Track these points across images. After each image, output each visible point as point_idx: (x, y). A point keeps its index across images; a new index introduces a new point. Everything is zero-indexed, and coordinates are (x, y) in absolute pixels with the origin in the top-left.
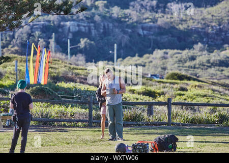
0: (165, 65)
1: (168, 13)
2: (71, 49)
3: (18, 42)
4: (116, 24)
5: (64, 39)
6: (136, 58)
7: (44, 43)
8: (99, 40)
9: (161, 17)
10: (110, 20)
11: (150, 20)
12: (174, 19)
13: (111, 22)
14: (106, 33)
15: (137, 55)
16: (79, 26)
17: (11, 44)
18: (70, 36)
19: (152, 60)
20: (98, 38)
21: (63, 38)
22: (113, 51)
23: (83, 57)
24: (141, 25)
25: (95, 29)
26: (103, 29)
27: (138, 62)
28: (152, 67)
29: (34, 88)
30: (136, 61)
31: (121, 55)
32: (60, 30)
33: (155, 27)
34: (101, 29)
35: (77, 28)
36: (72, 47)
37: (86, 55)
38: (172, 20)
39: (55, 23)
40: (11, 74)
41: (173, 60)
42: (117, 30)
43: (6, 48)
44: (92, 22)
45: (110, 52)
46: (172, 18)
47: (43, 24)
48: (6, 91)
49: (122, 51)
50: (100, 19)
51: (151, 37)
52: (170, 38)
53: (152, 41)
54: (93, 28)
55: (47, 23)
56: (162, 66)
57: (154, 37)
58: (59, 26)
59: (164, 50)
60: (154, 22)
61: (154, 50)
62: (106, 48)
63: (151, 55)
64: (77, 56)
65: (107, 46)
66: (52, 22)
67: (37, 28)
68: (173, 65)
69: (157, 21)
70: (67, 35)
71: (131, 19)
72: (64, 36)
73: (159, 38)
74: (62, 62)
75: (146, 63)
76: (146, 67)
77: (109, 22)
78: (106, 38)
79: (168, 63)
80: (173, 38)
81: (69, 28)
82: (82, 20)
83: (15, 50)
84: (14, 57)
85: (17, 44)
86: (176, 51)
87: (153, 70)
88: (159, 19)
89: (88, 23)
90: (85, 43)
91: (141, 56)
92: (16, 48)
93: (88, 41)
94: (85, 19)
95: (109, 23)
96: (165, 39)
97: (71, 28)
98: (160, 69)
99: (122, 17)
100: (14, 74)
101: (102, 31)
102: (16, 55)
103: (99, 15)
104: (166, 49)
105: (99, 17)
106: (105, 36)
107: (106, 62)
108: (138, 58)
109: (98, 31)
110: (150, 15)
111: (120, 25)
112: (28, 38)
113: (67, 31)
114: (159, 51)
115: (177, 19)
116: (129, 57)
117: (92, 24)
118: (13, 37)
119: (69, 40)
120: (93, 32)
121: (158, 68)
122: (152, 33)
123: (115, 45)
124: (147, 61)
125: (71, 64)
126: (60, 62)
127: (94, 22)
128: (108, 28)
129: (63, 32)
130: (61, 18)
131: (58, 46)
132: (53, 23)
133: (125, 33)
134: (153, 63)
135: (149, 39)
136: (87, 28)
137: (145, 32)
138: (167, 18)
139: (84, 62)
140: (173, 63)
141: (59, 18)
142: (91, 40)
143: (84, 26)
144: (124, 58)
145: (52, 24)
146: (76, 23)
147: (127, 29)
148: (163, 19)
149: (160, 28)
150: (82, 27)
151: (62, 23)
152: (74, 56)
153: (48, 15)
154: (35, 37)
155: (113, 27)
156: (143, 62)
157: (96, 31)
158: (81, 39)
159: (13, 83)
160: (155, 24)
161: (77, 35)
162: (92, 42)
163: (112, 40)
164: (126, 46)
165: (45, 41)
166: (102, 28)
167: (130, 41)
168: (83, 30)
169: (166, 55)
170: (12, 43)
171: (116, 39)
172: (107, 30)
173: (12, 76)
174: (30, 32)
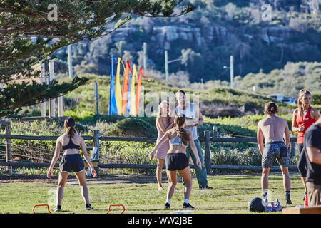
0: (301, 84)
1: (304, 12)
2: (169, 64)
3: (94, 56)
4: (231, 28)
5: (158, 51)
6: (261, 75)
7: (131, 57)
8: (207, 51)
9: (293, 17)
10: (223, 22)
11: (279, 21)
12: (312, 19)
13: (224, 26)
14: (217, 40)
15: (261, 70)
16: (178, 31)
17: (84, 60)
18: (167, 46)
19: (283, 77)
20: (206, 49)
21: (157, 49)
22: (229, 66)
23: (185, 76)
24: (266, 28)
25: (202, 36)
26: (213, 36)
27: (264, 81)
28: (283, 87)
29: (123, 120)
30: (261, 79)
31: (239, 71)
32: (153, 38)
33: (286, 31)
34: (210, 35)
35: (177, 35)
36: (171, 61)
37: (189, 72)
38: (310, 21)
39: (146, 28)
40: (88, 101)
41: (312, 76)
42: (233, 36)
43: (78, 66)
44: (197, 27)
45: (225, 67)
46: (310, 18)
47: (129, 30)
48: (84, 126)
49: (240, 66)
50: (209, 22)
51: (280, 45)
52: (307, 46)
53: (282, 51)
54: (198, 34)
55: (134, 29)
56: (298, 85)
57: (285, 45)
58: (152, 33)
59: (300, 63)
60: (284, 25)
61: (286, 64)
62: (218, 62)
63: (282, 70)
64: (178, 73)
65: (219, 59)
66: (141, 28)
67: (120, 36)
68: (313, 83)
69: (288, 22)
70: (162, 44)
71: (251, 19)
72: (158, 46)
73: (292, 47)
74: (159, 83)
75: (274, 81)
76: (276, 87)
77: (222, 25)
78: (218, 47)
79: (306, 81)
80: (311, 46)
81: (166, 35)
82: (183, 23)
83: (91, 68)
84: (91, 78)
85: (93, 59)
86: (316, 64)
87: (284, 91)
88: (292, 19)
89: (192, 27)
90: (189, 55)
91: (267, 72)
92: (91, 65)
93: (193, 52)
94: (187, 22)
95: (221, 27)
96: (300, 47)
97: (168, 35)
98: (294, 90)
99: (239, 19)
100: (92, 102)
101: (211, 38)
102: (93, 75)
103: (207, 17)
104: (303, 61)
105: (207, 19)
106: (216, 45)
107: (219, 81)
108: (264, 75)
109: (206, 38)
110: (279, 15)
111: (237, 29)
112: (109, 51)
113: (162, 40)
114: (292, 64)
115: (316, 19)
116: (251, 74)
117: (197, 29)
118: (87, 49)
119: (166, 53)
120: (200, 40)
121: (292, 88)
122: (282, 39)
123: (232, 57)
124: (276, 78)
125: (171, 86)
126: (156, 83)
127: (200, 26)
128: (220, 35)
129: (157, 41)
130: (155, 21)
131: (151, 60)
132: (143, 28)
133: (244, 40)
134: (285, 81)
135: (279, 48)
136: (190, 35)
137: (272, 38)
138: (303, 18)
139: (188, 82)
140: (312, 81)
141: (151, 21)
142: (196, 52)
143: (186, 32)
144: (243, 76)
145: (142, 31)
146: (174, 28)
147: (246, 35)
148: (296, 19)
149: (292, 31)
150: (183, 34)
151: (155, 29)
152: (173, 74)
153: (136, 18)
154: (117, 49)
155: (227, 32)
156: (270, 80)
157: (203, 38)
158: (183, 51)
159: (91, 115)
160: (287, 27)
161: (177, 45)
162: (199, 54)
163: (227, 51)
164: (246, 58)
165: (131, 54)
166: (211, 33)
167: (252, 52)
168: (186, 38)
169: (302, 71)
170: (85, 57)
171: (231, 49)
172: (218, 37)
173: (89, 104)
174: (111, 42)
